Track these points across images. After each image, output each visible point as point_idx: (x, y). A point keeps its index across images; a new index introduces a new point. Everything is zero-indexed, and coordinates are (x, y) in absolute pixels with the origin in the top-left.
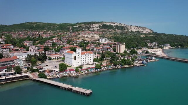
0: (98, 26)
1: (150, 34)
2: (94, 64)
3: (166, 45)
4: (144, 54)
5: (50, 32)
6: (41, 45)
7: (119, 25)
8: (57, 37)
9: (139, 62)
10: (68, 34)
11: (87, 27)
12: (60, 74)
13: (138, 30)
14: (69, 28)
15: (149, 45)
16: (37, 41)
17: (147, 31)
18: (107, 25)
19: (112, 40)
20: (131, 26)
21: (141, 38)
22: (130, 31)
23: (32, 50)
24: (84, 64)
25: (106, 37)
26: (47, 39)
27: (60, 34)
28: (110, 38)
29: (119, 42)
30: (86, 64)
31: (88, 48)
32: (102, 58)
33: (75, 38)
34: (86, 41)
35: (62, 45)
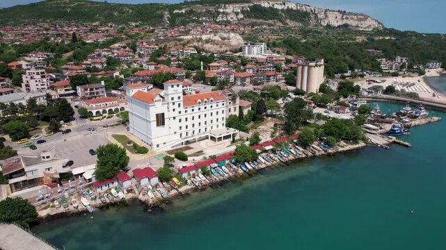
0: (239, 11)
1: (377, 32)
2: (228, 137)
3: (431, 64)
4: (380, 94)
5: (111, 26)
6: (75, 65)
7: (295, 9)
8: (126, 39)
9: (381, 128)
10: (156, 31)
11: (208, 12)
12: (99, 190)
13: (345, 22)
14: (162, 16)
15: (384, 64)
16: (67, 51)
17: (368, 25)
18: (264, 7)
19: (280, 50)
20: (326, 11)
21: (357, 44)
22: (324, 23)
23: (32, 84)
24: (197, 137)
25: (261, 41)
26: (96, 45)
27: (136, 30)
28: (274, 45)
29: (299, 55)
30: (201, 139)
31: (211, 74)
32: (258, 114)
33: (176, 45)
34: (206, 52)
35: (135, 66)
